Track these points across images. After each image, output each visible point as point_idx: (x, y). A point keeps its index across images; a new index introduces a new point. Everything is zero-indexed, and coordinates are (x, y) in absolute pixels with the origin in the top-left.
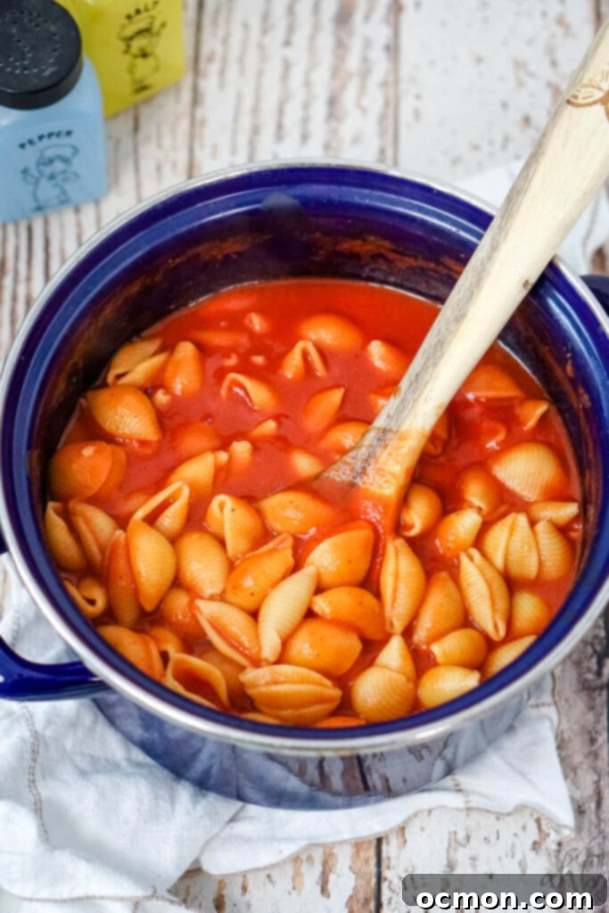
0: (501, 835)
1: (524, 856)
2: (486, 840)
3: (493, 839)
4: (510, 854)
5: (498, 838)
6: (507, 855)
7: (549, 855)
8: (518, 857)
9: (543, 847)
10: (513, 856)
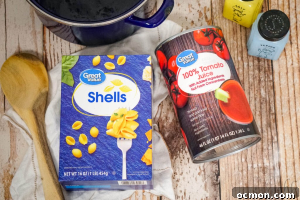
0: (191, 171)
1: (196, 176)
2: (187, 173)
3: (188, 173)
4: (193, 176)
5: (190, 172)
6: (192, 177)
7: (203, 176)
8: (195, 177)
9: (201, 174)
10: (194, 177)
